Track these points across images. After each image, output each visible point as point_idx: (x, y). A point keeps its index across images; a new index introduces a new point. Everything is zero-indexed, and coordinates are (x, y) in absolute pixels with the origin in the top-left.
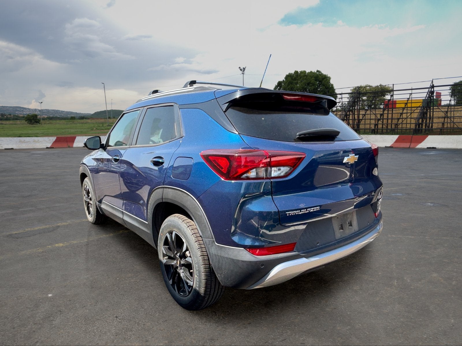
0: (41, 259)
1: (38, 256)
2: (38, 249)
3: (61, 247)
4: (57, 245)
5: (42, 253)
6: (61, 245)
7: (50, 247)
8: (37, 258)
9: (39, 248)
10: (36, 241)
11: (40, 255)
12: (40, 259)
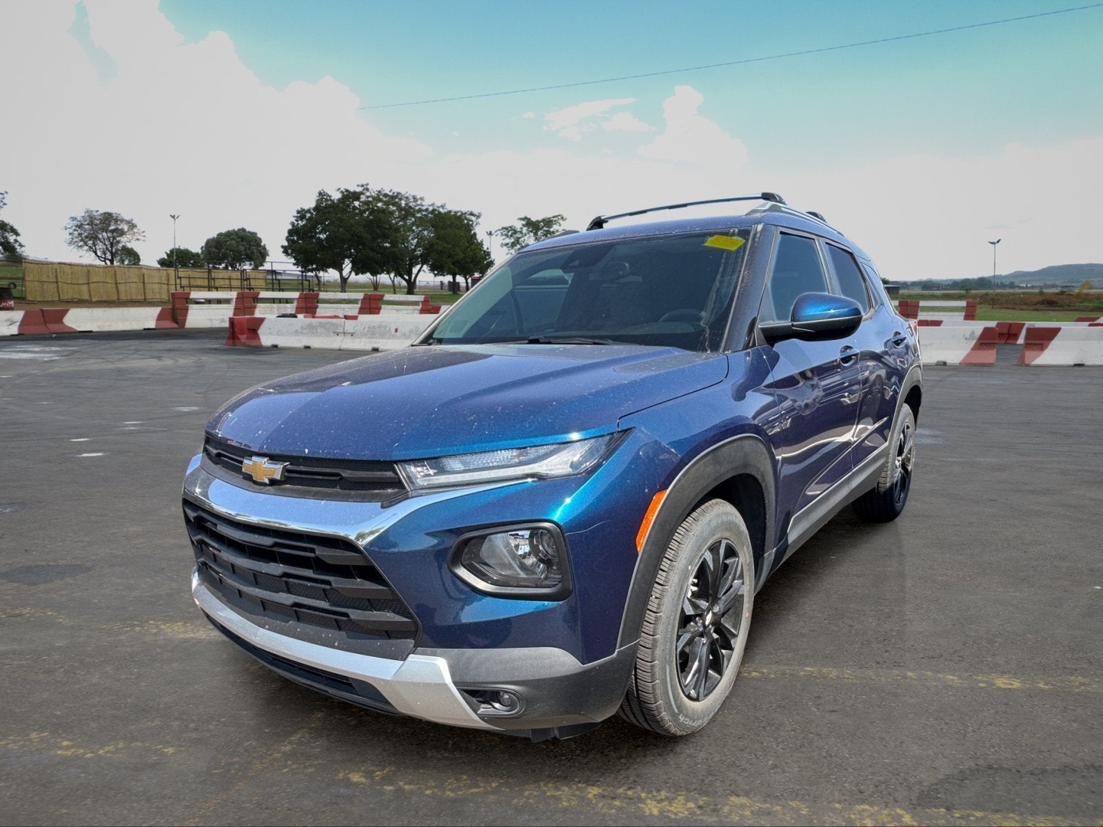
0: (1087, 654)
1: (1091, 663)
2: (1083, 687)
3: (1009, 672)
4: (1016, 684)
5: (1076, 670)
6: (1001, 682)
7: (1041, 685)
8: (1096, 657)
9: (1077, 690)
10: (1075, 725)
11: (1085, 666)
12: (1090, 652)
